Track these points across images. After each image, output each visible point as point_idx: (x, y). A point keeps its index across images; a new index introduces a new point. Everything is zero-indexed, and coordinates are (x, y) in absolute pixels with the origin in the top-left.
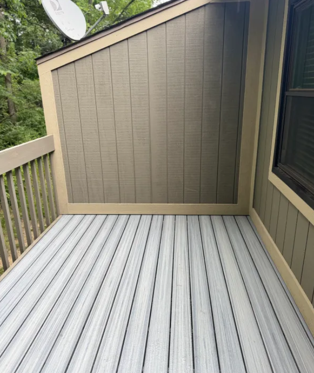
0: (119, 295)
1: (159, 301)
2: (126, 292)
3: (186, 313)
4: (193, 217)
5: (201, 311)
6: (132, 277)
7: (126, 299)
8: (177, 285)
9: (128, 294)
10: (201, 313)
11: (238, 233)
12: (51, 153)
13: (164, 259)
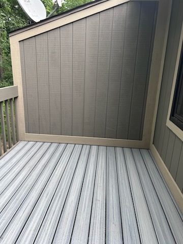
0: (52, 205)
1: (82, 212)
2: (57, 204)
3: (102, 224)
4: (111, 148)
5: (114, 223)
6: (63, 192)
7: (57, 209)
8: (96, 200)
9: (59, 205)
10: (113, 225)
11: (142, 161)
12: (16, 98)
13: (88, 178)
